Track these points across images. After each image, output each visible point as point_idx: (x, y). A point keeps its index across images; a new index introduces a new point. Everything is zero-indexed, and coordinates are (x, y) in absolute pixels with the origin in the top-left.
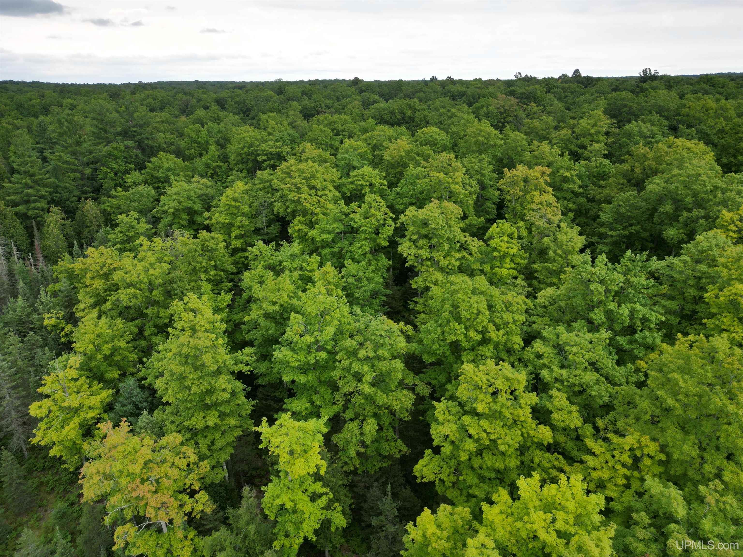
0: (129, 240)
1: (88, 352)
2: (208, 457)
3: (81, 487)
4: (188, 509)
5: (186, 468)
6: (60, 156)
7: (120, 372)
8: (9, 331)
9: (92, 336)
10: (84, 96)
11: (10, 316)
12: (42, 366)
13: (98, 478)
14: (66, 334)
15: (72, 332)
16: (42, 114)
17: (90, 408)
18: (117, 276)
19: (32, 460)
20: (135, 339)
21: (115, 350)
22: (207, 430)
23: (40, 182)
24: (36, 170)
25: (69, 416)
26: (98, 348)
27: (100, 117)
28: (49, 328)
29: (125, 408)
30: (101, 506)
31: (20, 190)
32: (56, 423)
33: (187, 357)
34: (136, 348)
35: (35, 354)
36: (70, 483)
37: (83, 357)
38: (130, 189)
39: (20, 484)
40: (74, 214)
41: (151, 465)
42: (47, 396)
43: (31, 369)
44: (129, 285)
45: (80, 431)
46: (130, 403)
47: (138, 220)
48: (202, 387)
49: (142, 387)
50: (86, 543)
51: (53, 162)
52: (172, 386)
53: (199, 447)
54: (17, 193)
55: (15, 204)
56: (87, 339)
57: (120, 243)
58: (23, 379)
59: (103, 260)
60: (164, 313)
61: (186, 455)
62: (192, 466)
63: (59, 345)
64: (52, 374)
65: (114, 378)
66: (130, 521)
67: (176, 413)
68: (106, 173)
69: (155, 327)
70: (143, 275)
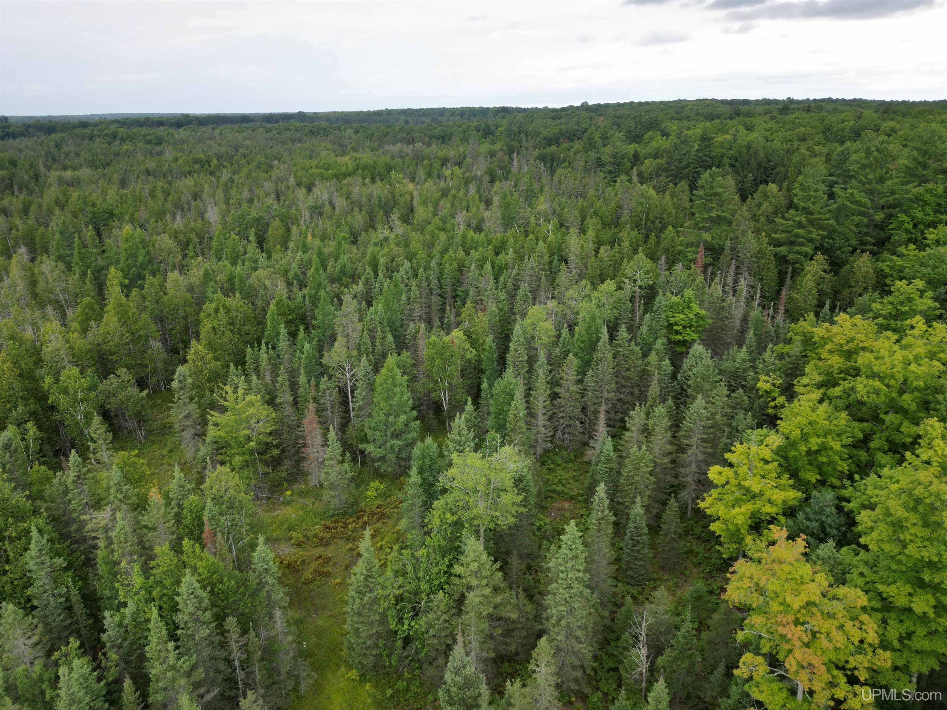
0: (898, 316)
1: (792, 438)
2: (893, 650)
3: (727, 581)
4: (840, 694)
5: (857, 643)
6: (852, 194)
7: (819, 477)
8: (721, 380)
9: (803, 421)
10: (914, 118)
11: (727, 364)
12: (737, 431)
13: (749, 585)
14: (776, 406)
15: (783, 406)
16: (850, 139)
17: (769, 501)
18: (863, 359)
19: (691, 522)
20: (854, 446)
21: (824, 448)
22: (907, 614)
23: (815, 222)
24: (816, 208)
25: (744, 498)
26: (805, 437)
27: (924, 147)
28: (760, 393)
29: (808, 523)
30: (740, 615)
31: (790, 228)
32: (730, 498)
33: (918, 501)
34: (851, 457)
35: (736, 414)
36: (717, 569)
37: (784, 440)
38: (928, 249)
39: (674, 539)
40: (841, 267)
41: (814, 610)
42: (731, 465)
43: (726, 429)
44: (874, 376)
45: (749, 521)
46: (817, 521)
47: (922, 292)
48: (925, 554)
49: (840, 509)
50: (709, 642)
51: (840, 200)
52: (881, 528)
53: (885, 628)
54: (785, 232)
55: (778, 244)
56: (797, 421)
57: (885, 317)
58: (715, 436)
59: (853, 334)
60: (908, 428)
61: (864, 627)
62: (866, 646)
63: (764, 415)
64: (745, 444)
65: (809, 481)
66: (764, 655)
67: (873, 566)
68: (902, 223)
69: (887, 441)
70: (899, 367)
